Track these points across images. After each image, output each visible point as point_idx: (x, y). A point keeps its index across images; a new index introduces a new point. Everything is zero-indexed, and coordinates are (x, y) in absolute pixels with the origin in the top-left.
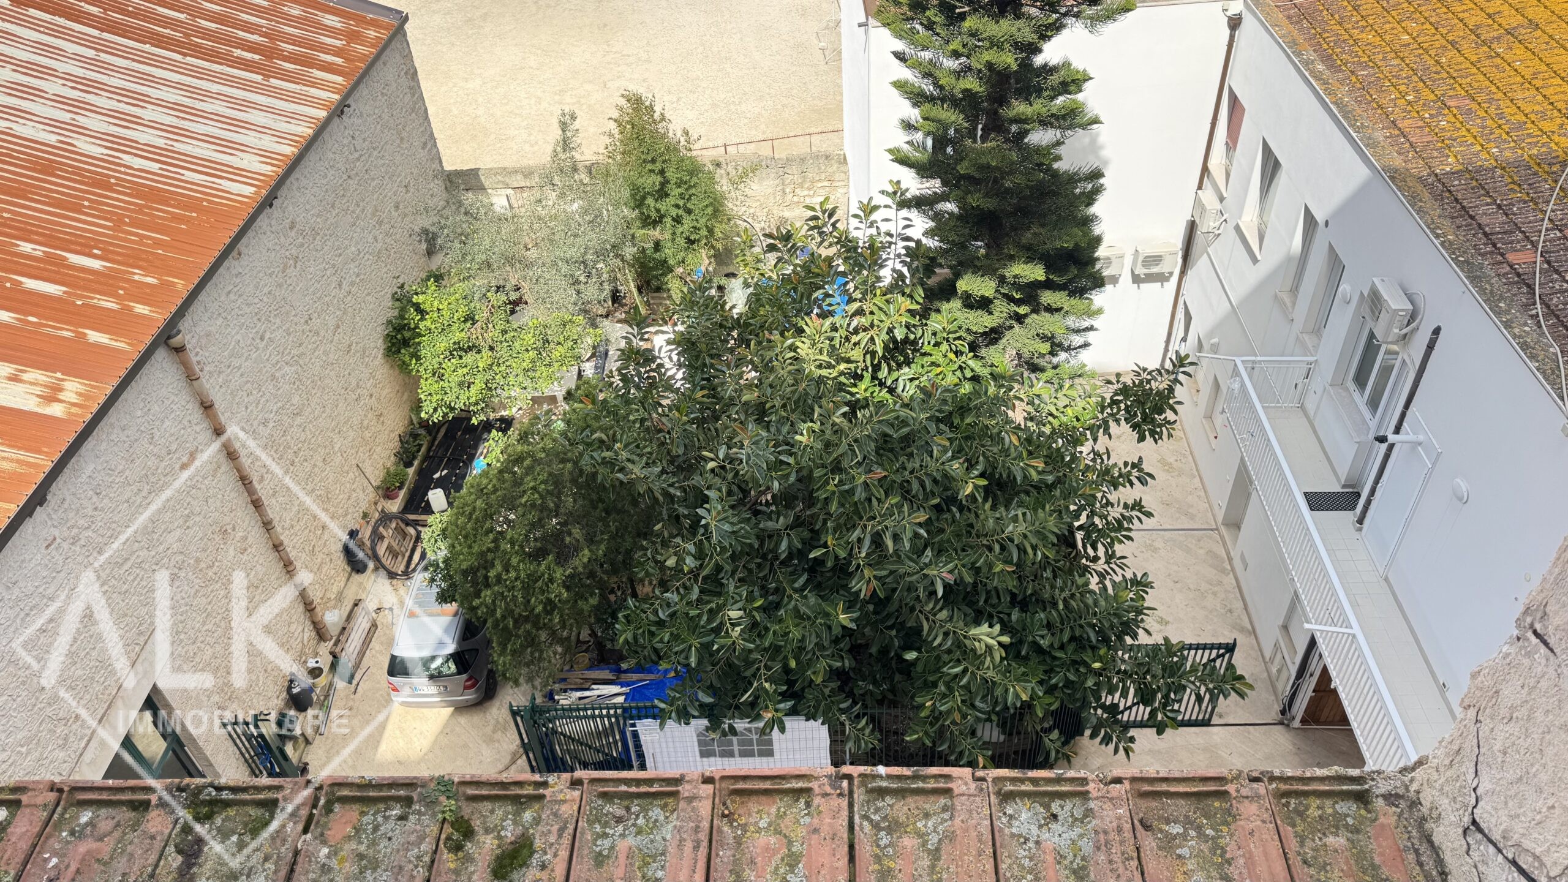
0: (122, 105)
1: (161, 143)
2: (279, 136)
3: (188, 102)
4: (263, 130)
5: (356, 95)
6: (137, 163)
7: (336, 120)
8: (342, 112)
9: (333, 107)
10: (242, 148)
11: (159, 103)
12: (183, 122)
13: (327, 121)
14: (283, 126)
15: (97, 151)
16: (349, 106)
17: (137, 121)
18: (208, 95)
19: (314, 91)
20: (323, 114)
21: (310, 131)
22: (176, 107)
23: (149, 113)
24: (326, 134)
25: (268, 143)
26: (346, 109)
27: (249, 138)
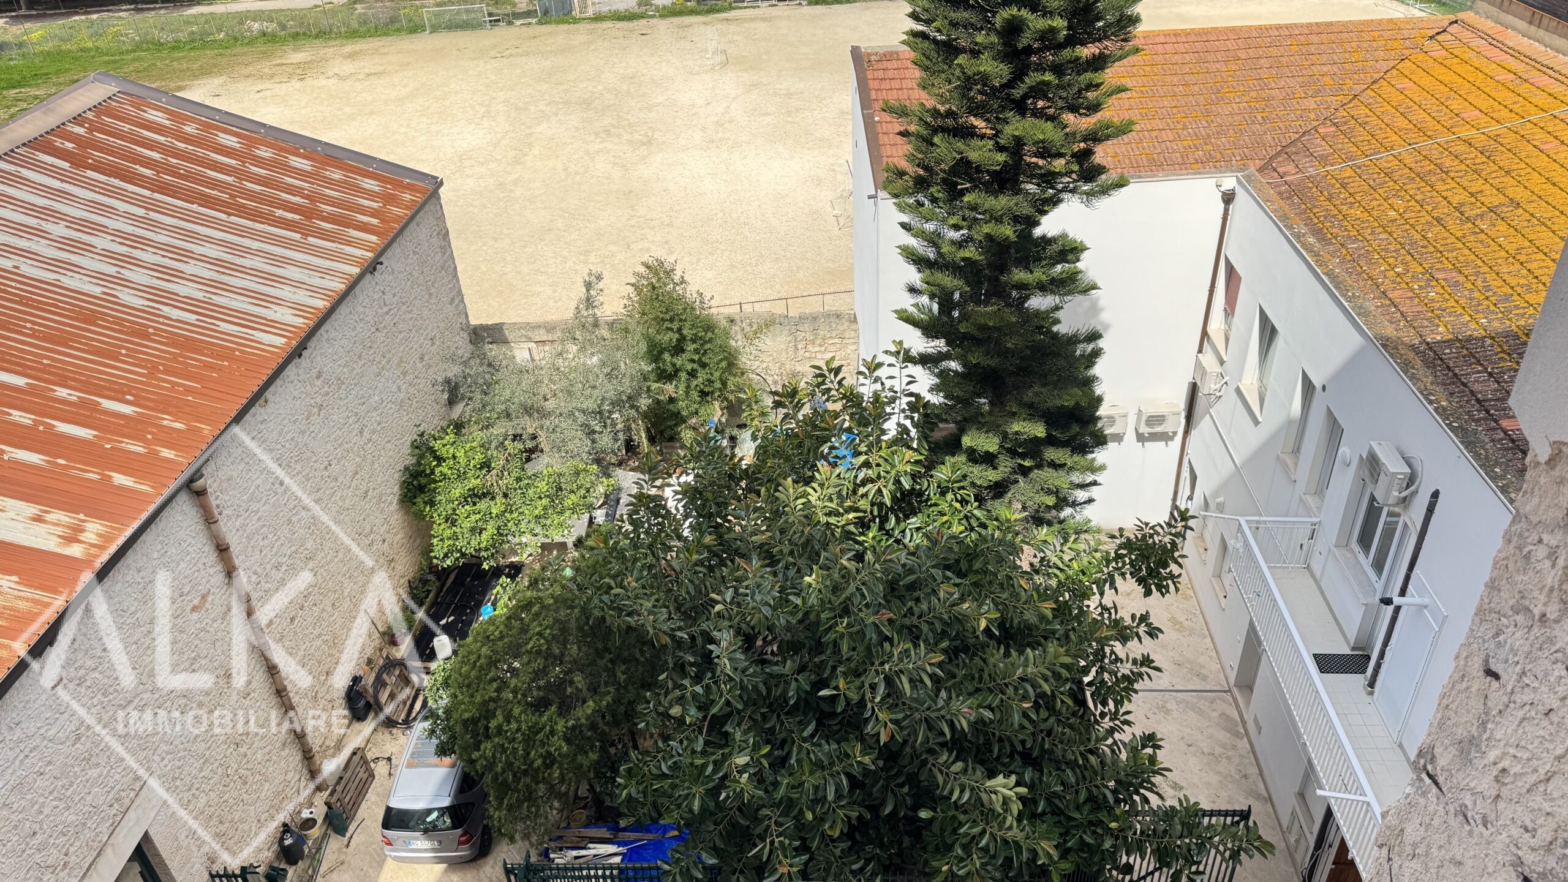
0: (166, 260)
1: (200, 295)
2: (313, 290)
3: (228, 257)
4: (298, 284)
5: (389, 253)
6: (175, 314)
7: (368, 276)
8: (375, 269)
9: (366, 264)
10: (277, 301)
11: (202, 259)
12: (222, 276)
13: (360, 277)
14: (316, 281)
15: (138, 302)
16: (381, 263)
17: (179, 275)
18: (248, 251)
19: (348, 249)
20: (356, 270)
21: (343, 287)
22: (217, 262)
23: (191, 268)
24: (357, 289)
25: (302, 297)
26: (378, 266)
27: (285, 293)
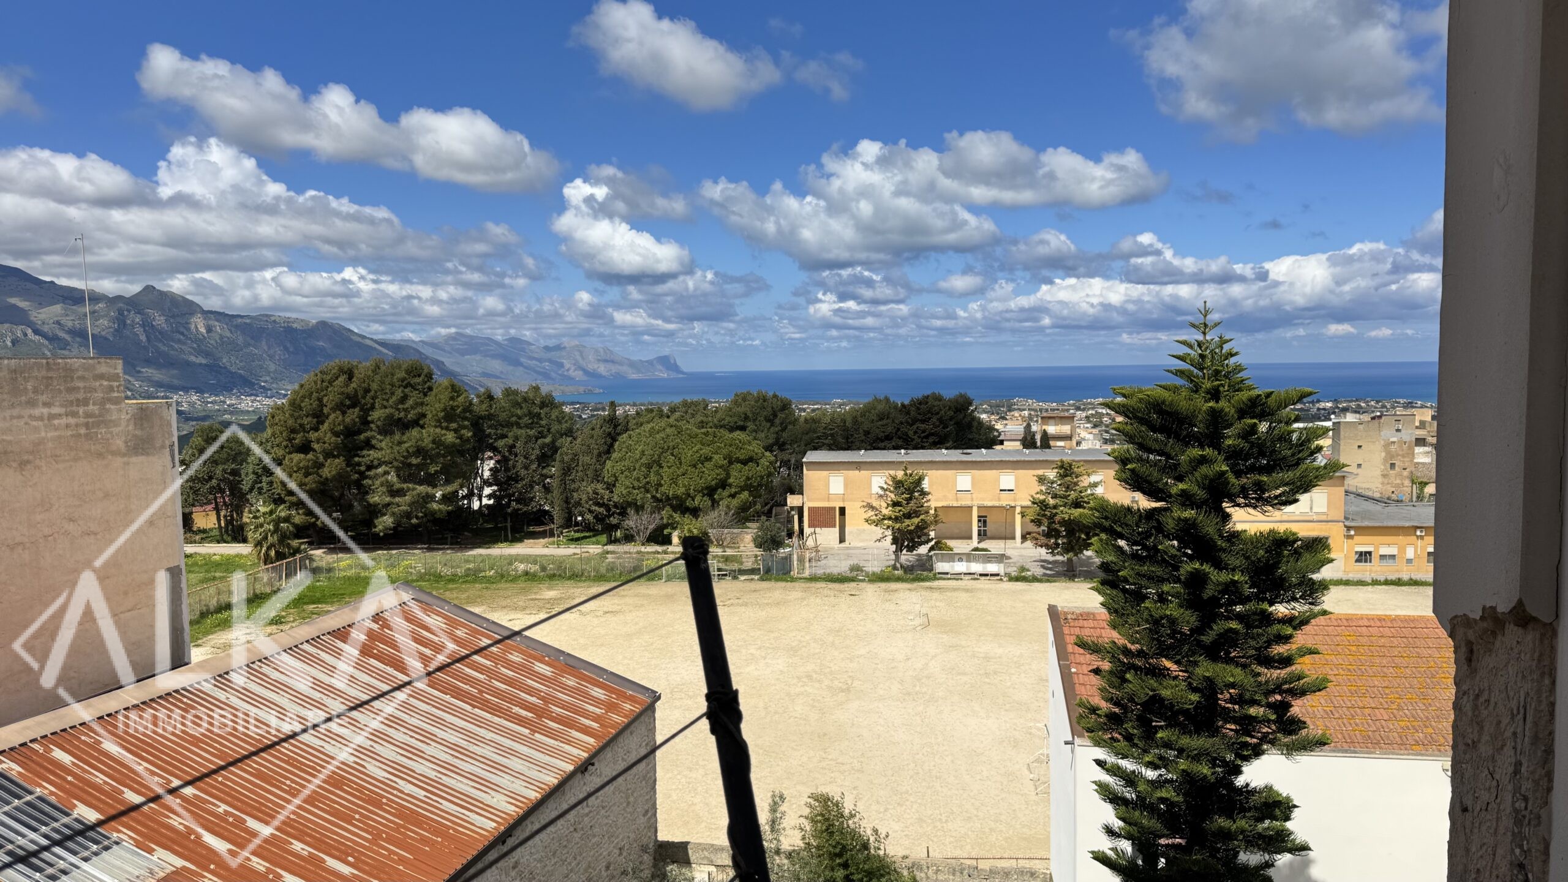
1: (432, 774)
2: (529, 782)
3: (464, 744)
4: (517, 775)
5: (602, 756)
6: (408, 788)
7: (579, 775)
8: (586, 769)
9: (580, 763)
10: (495, 787)
11: (442, 743)
12: (455, 760)
13: (571, 776)
14: (534, 774)
16: (593, 764)
17: (419, 754)
18: (483, 741)
19: (567, 748)
20: (570, 768)
21: (556, 781)
22: (454, 747)
23: (431, 750)
24: (567, 787)
25: (518, 786)
26: (590, 767)
27: (504, 781)
